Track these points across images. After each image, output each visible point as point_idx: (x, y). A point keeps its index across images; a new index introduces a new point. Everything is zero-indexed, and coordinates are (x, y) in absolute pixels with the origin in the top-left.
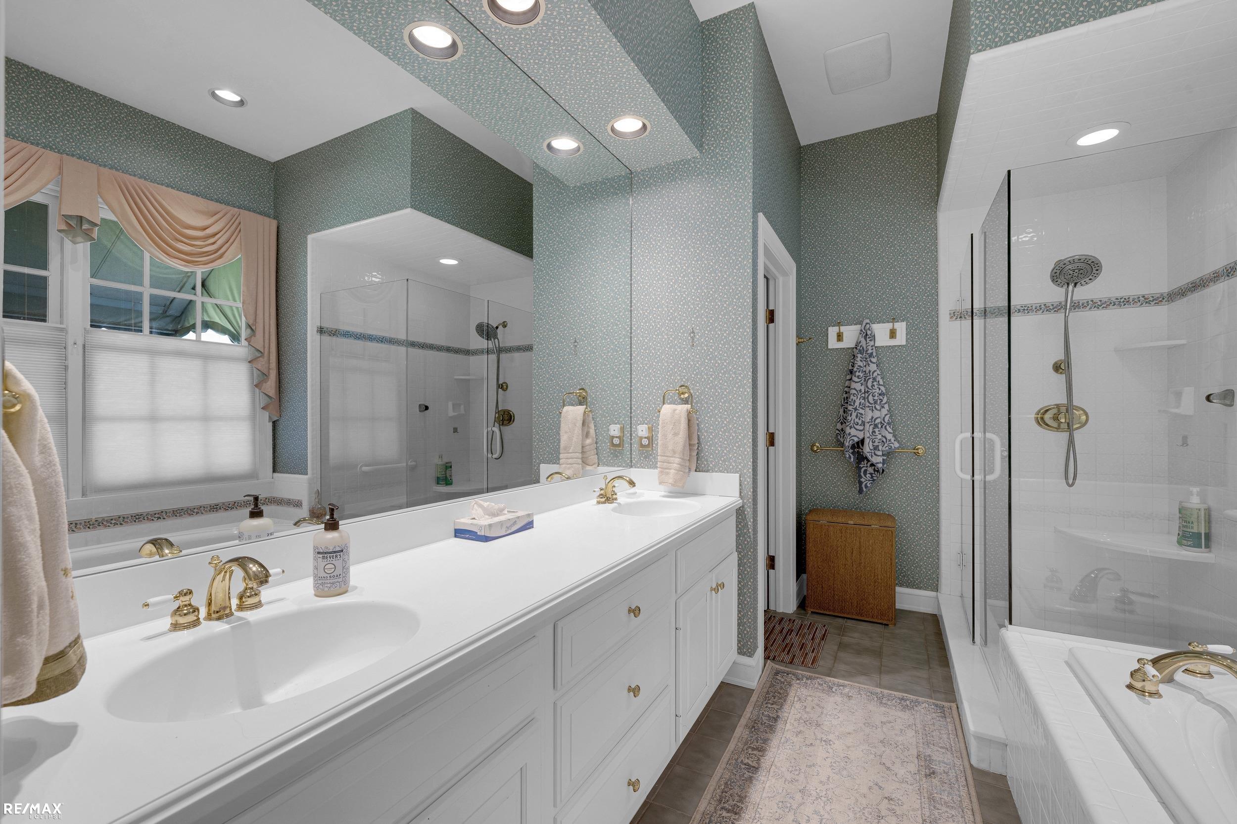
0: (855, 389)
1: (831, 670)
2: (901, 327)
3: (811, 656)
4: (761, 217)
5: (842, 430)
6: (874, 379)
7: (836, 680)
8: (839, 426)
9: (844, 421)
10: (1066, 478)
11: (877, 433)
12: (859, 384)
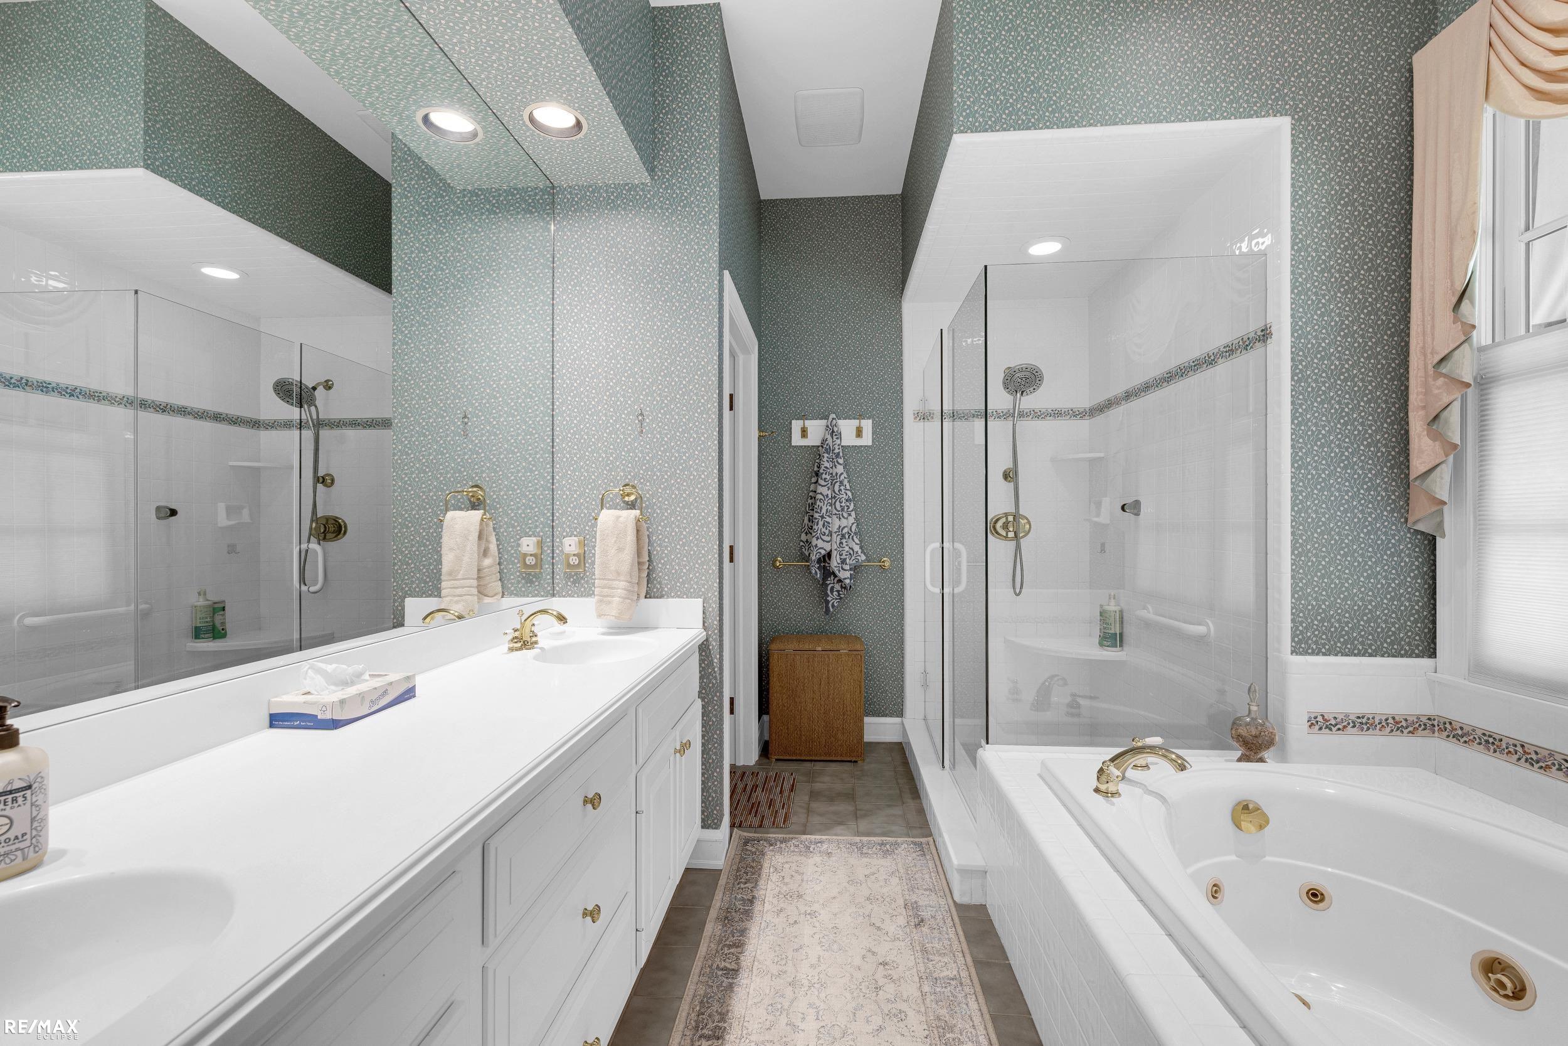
0: (821, 494)
1: (805, 825)
2: (867, 425)
3: (782, 813)
4: (727, 276)
5: (807, 541)
6: (841, 482)
7: (813, 837)
8: (804, 537)
9: (810, 531)
10: (1014, 587)
11: (845, 544)
12: (826, 488)
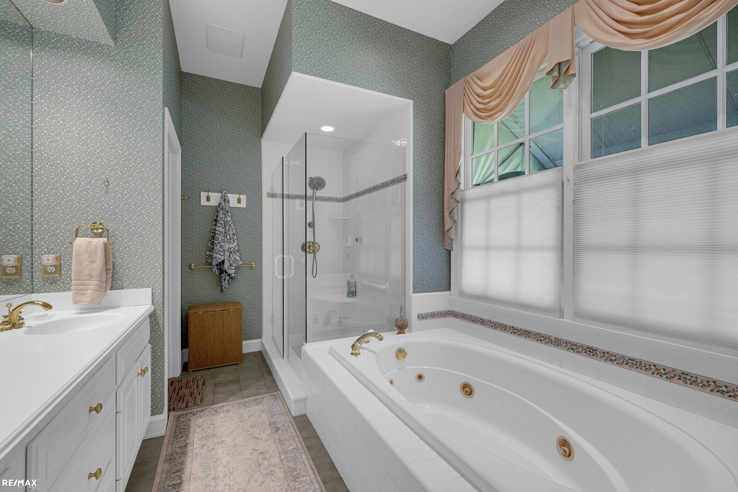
0: (219, 231)
2: (243, 198)
3: (199, 397)
4: (166, 109)
5: (210, 255)
6: (230, 225)
7: (218, 405)
8: (208, 253)
9: (212, 250)
11: (232, 256)
12: (221, 228)
